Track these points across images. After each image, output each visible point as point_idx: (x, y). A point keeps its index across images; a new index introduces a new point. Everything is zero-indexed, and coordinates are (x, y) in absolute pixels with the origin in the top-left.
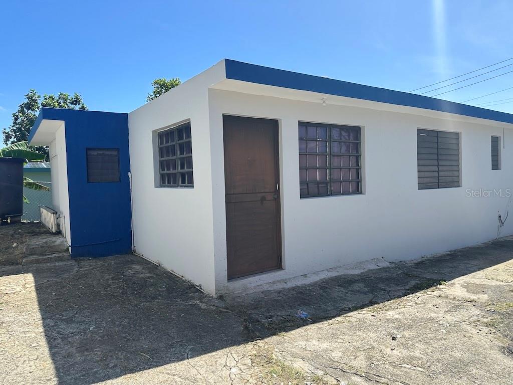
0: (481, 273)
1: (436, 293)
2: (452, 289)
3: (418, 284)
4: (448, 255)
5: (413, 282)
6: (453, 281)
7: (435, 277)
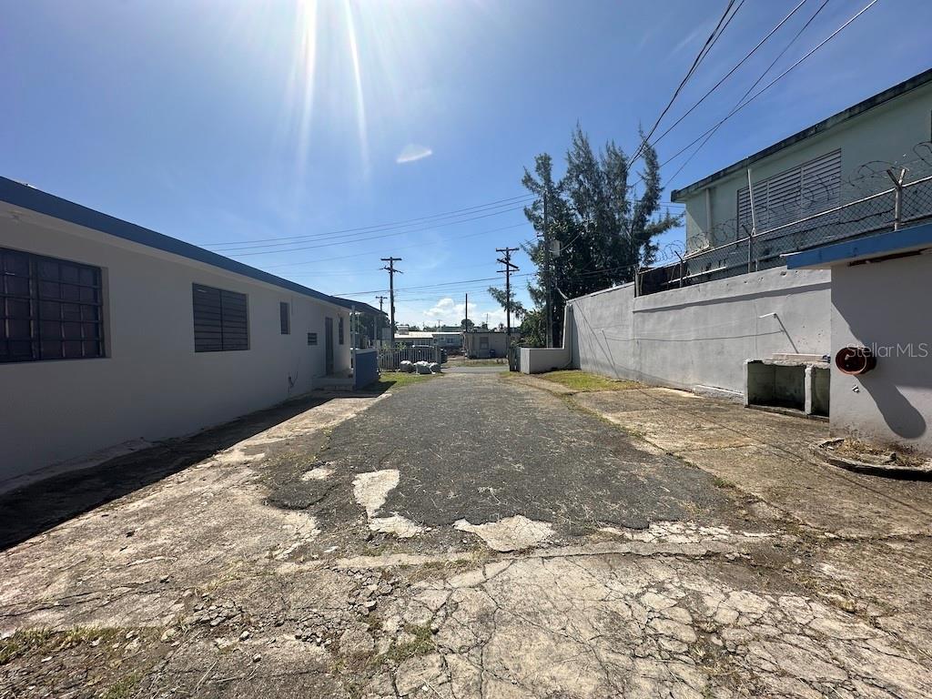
0: (265, 434)
1: (208, 465)
2: (229, 456)
3: (186, 460)
4: (234, 422)
5: (181, 459)
6: (231, 448)
7: (211, 448)
